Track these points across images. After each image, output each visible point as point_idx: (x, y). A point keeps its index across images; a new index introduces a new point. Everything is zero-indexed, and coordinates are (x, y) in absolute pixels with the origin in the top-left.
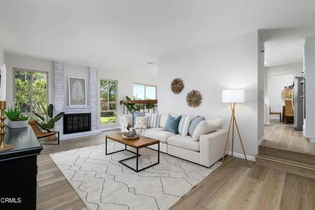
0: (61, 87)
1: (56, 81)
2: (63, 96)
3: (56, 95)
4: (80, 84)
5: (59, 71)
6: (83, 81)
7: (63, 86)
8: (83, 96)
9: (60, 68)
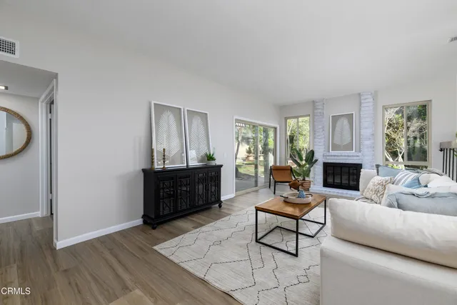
0: (321, 130)
1: (316, 123)
2: (323, 140)
3: (316, 140)
4: (345, 122)
5: (320, 111)
6: (350, 117)
7: (323, 127)
8: (350, 139)
9: (320, 107)
